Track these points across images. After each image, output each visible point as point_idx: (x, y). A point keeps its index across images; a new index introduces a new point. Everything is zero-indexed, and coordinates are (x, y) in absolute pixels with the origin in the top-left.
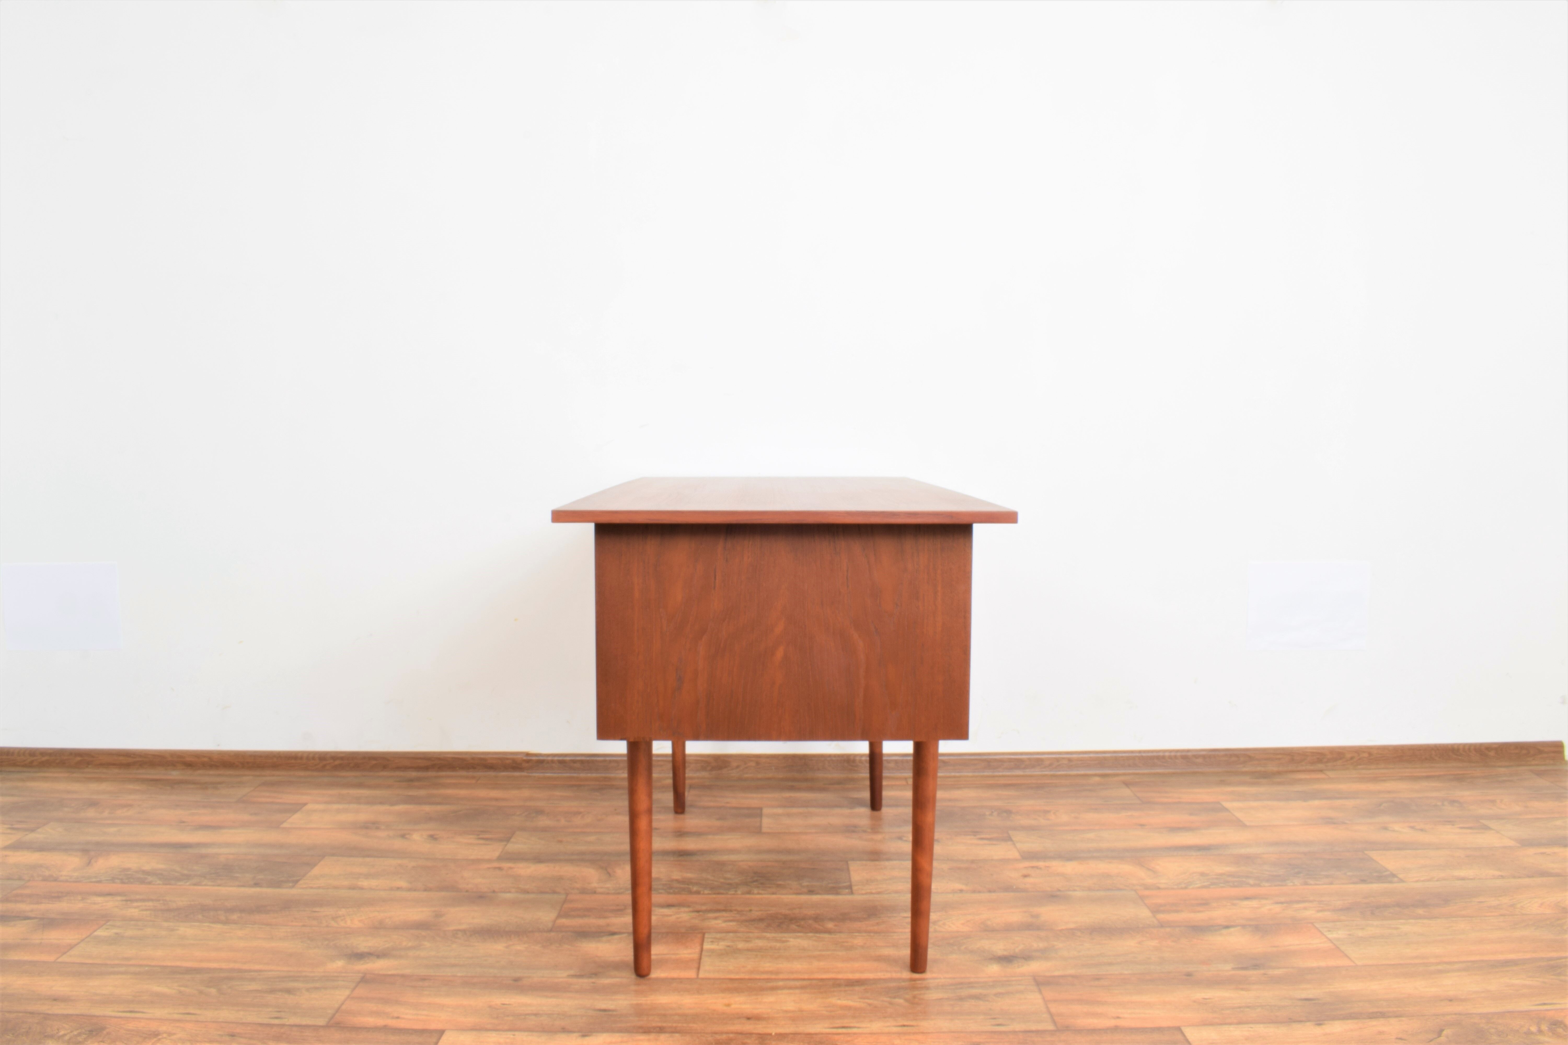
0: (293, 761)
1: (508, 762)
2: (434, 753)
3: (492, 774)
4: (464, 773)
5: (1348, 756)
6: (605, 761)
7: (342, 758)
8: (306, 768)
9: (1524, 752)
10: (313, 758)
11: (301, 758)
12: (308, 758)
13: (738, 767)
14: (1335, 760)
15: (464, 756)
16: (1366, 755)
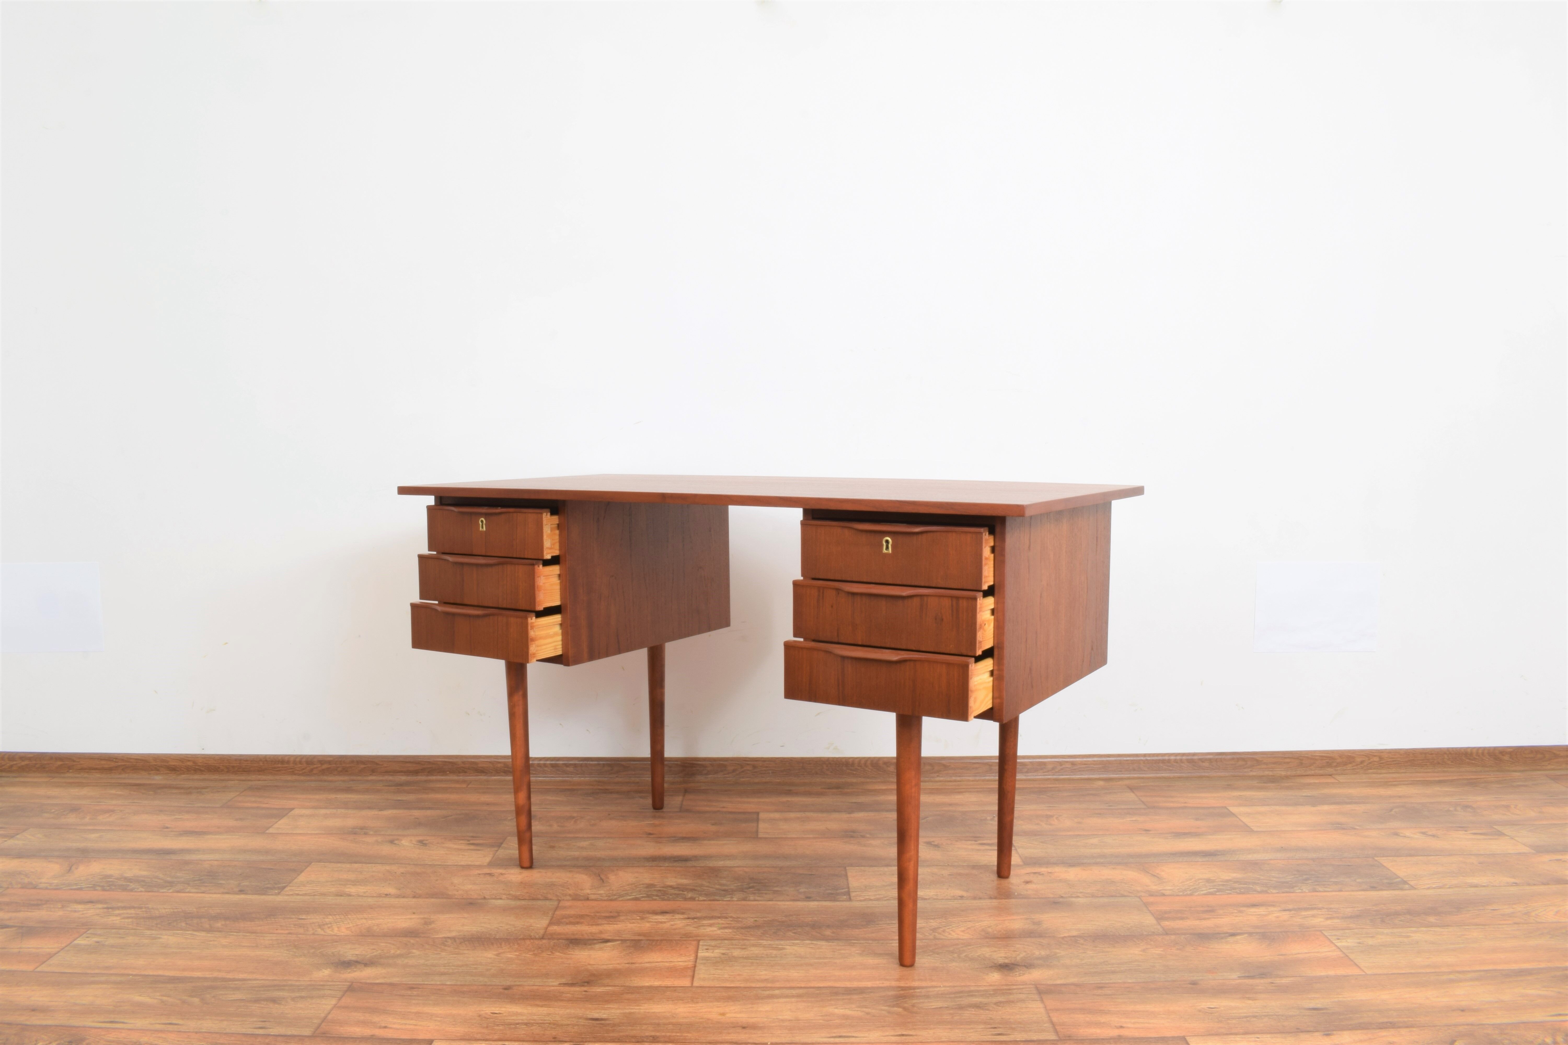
0: (279, 765)
1: (499, 765)
2: (424, 756)
3: (483, 778)
4: (455, 778)
5: (1359, 760)
6: (599, 764)
7: (329, 762)
8: (293, 773)
9: (1539, 756)
10: (300, 762)
11: (288, 762)
12: (295, 762)
13: (734, 771)
14: (1345, 764)
15: (455, 760)
16: (1376, 759)
